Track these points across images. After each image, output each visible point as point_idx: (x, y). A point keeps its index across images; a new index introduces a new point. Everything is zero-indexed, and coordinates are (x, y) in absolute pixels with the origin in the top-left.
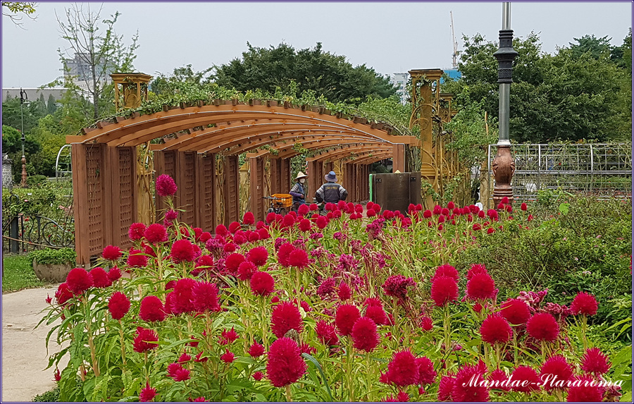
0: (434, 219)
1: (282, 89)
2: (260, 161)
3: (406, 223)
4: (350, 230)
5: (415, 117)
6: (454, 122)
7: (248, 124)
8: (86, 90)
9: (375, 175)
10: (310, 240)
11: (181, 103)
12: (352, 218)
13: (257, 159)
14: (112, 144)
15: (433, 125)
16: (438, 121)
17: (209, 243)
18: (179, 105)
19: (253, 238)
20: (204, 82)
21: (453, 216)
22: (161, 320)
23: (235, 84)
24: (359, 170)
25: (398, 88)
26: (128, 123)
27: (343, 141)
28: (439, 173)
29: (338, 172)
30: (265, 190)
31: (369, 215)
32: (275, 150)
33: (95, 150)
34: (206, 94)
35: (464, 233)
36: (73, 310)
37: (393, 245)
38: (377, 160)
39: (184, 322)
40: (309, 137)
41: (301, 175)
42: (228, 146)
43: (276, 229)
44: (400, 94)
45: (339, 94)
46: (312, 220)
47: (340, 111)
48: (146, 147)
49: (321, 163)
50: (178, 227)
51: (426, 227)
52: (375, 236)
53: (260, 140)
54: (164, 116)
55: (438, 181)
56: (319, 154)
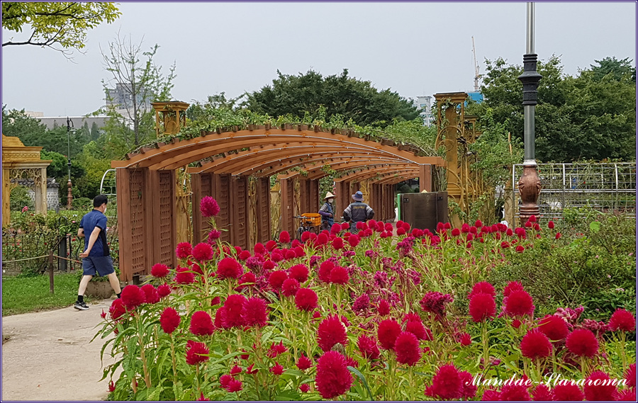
0: (462, 237)
1: (311, 114)
2: (290, 182)
3: (435, 242)
4: (381, 248)
5: (440, 139)
6: (479, 143)
7: (280, 147)
8: (127, 118)
9: (403, 194)
10: (343, 257)
11: (218, 129)
12: (383, 236)
13: (288, 180)
14: (153, 168)
15: (458, 146)
16: (463, 143)
17: (249, 260)
18: (215, 131)
19: (289, 256)
20: (236, 108)
21: (481, 234)
22: (210, 334)
23: (266, 110)
24: (384, 190)
25: (421, 111)
26: (168, 149)
27: (369, 163)
28: (465, 192)
29: (365, 192)
30: (295, 209)
31: (399, 233)
32: (304, 171)
33: (138, 174)
34: (240, 119)
35: (493, 251)
36: (126, 324)
37: (423, 262)
38: (402, 180)
39: (233, 335)
40: (337, 158)
41: (329, 195)
42: (260, 168)
43: (311, 247)
44: (423, 117)
45: (365, 117)
46: (345, 239)
47: (368, 133)
48: (184, 171)
49: (348, 184)
50: (221, 246)
51: (455, 245)
52: (405, 254)
53: (291, 162)
54: (201, 141)
55: (463, 200)
56: (346, 175)
